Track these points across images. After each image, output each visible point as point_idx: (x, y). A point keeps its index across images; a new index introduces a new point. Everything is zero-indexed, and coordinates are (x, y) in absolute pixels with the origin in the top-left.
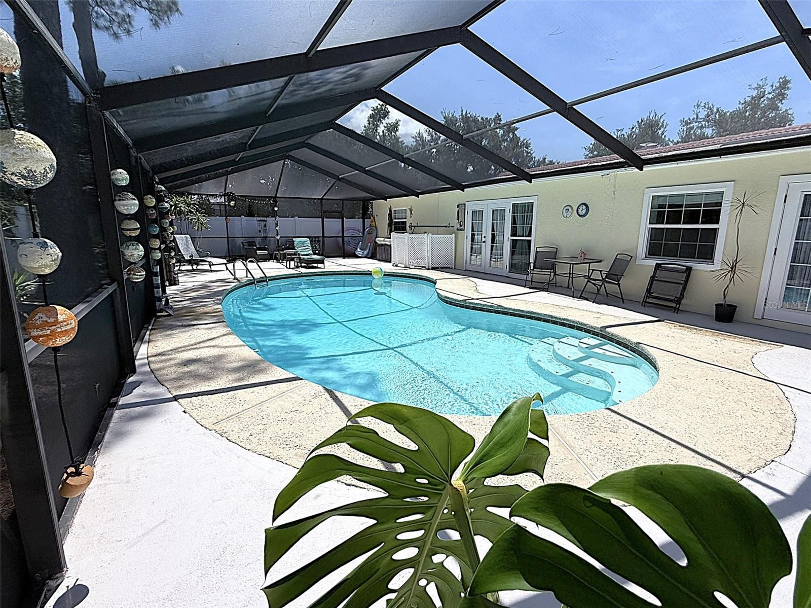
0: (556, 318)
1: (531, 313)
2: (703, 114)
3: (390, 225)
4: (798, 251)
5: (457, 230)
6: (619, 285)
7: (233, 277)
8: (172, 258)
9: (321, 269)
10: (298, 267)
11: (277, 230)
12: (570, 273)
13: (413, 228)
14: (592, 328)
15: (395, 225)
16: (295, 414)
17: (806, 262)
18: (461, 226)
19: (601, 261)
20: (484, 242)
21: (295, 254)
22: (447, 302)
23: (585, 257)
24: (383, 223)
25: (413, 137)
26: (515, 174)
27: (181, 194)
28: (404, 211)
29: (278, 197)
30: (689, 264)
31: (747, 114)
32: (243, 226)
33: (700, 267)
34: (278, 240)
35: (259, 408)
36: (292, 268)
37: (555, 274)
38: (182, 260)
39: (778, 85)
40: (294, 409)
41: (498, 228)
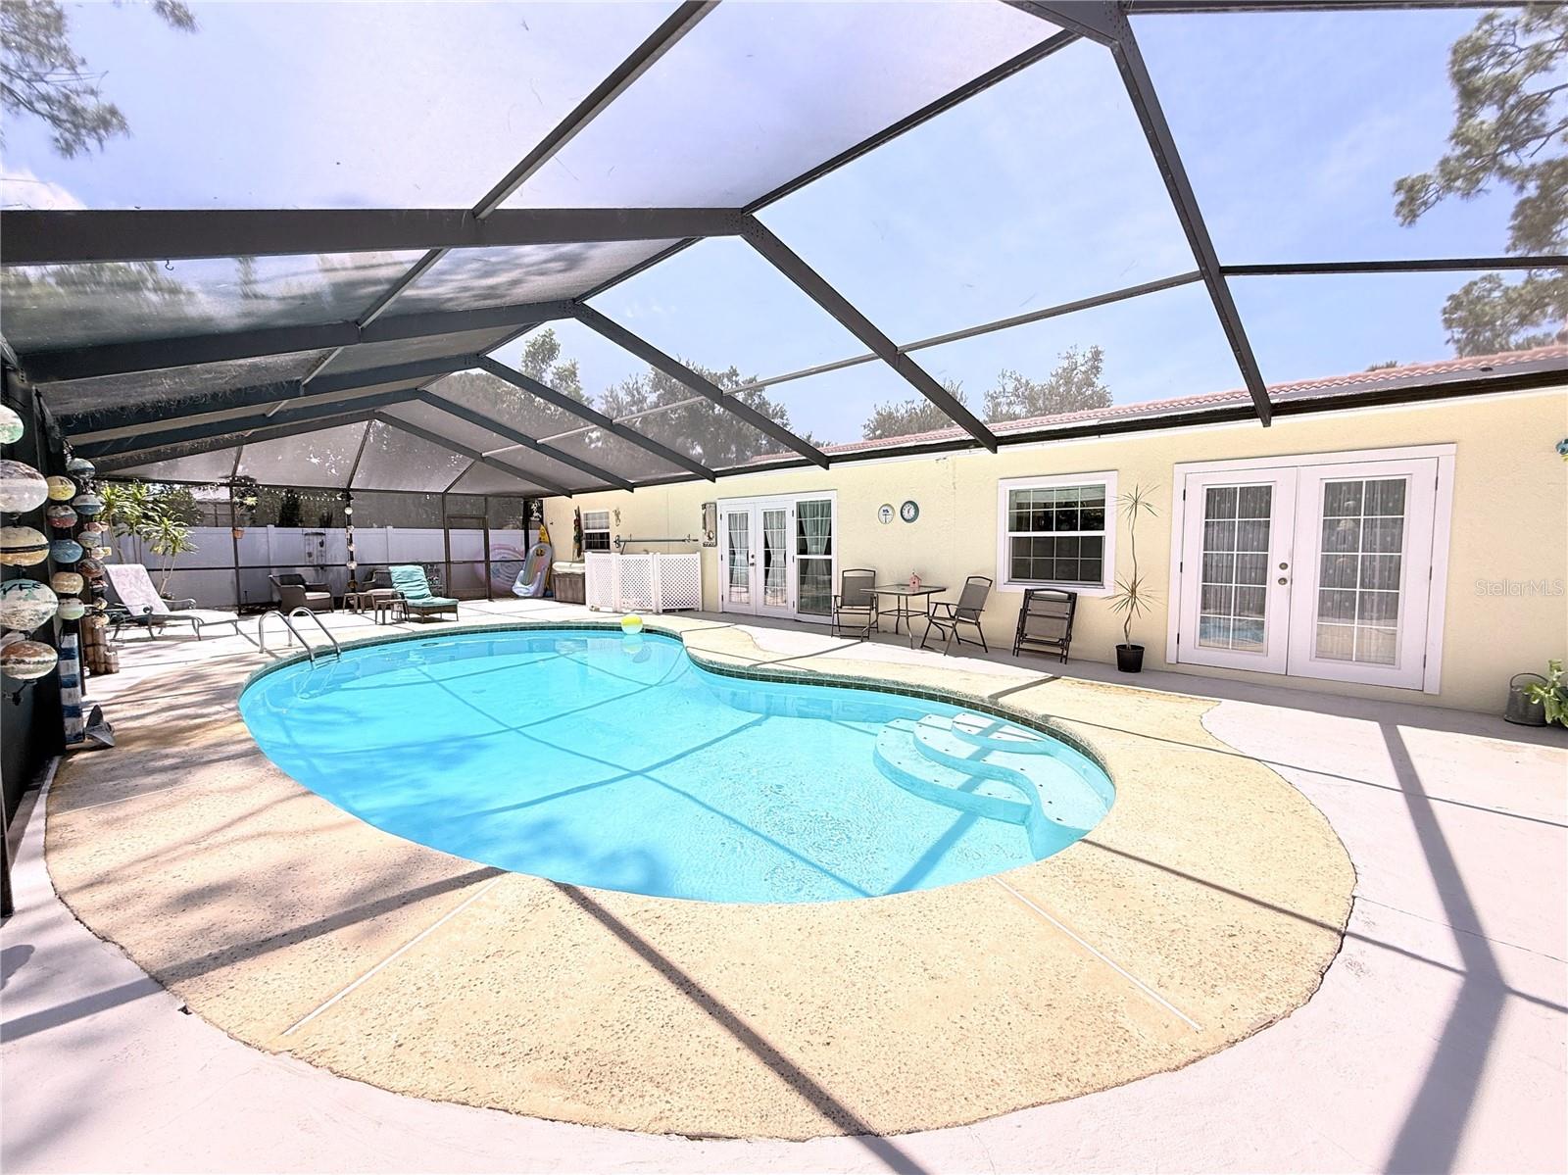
0: (904, 684)
1: (862, 680)
2: (1010, 388)
3: (578, 539)
4: (1209, 568)
5: (704, 545)
6: (978, 624)
7: (258, 649)
8: (100, 614)
9: (450, 621)
10: (400, 621)
11: (351, 553)
12: (899, 610)
13: (622, 544)
14: (967, 697)
15: (587, 538)
16: (500, 962)
17: (1220, 580)
18: (710, 538)
19: (944, 590)
20: (753, 564)
21: (393, 596)
22: (712, 670)
23: (919, 585)
24: (563, 537)
25: (601, 397)
26: (804, 455)
27: (126, 481)
28: (604, 516)
29: (352, 490)
30: (1071, 589)
31: (1061, 390)
32: (272, 543)
33: (1085, 593)
34: (352, 571)
35: (400, 961)
36: (390, 624)
37: (878, 614)
38: (122, 618)
39: (1090, 355)
40: (492, 949)
41: (774, 542)
